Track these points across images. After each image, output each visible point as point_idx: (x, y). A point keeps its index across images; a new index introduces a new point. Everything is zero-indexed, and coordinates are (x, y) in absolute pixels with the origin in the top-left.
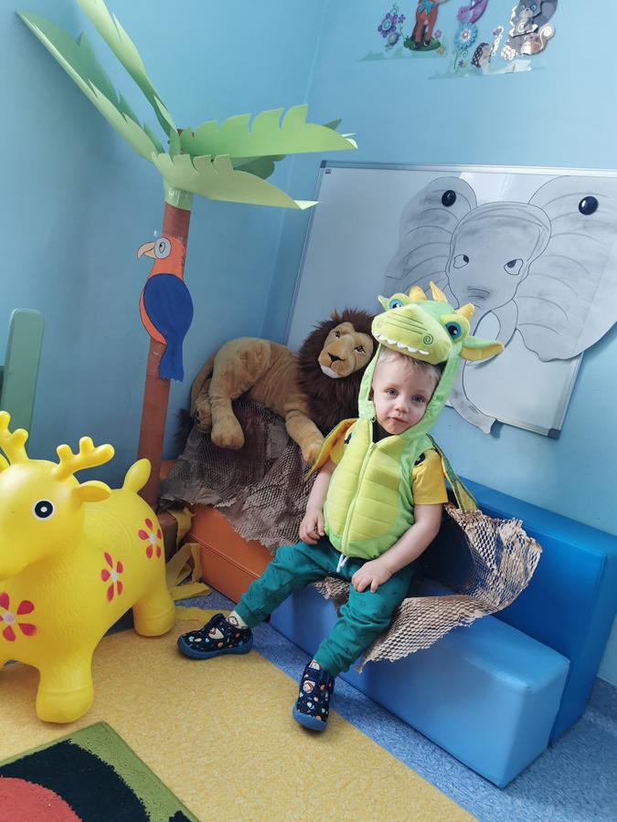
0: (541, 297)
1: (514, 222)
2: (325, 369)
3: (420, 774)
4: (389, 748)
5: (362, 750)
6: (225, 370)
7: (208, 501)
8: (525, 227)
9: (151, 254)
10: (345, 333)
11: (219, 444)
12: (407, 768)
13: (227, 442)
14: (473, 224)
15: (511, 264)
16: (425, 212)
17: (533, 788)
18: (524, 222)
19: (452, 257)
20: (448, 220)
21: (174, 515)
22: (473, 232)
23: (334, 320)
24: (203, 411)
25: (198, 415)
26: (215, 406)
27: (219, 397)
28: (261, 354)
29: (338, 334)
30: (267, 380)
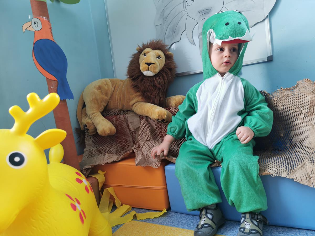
2: (145, 73)
10: (148, 52)
19: (185, 2)
23: (139, 51)
24: (88, 123)
25: (86, 126)
26: (93, 118)
27: (94, 113)
28: (107, 84)
29: (145, 55)
30: (115, 96)
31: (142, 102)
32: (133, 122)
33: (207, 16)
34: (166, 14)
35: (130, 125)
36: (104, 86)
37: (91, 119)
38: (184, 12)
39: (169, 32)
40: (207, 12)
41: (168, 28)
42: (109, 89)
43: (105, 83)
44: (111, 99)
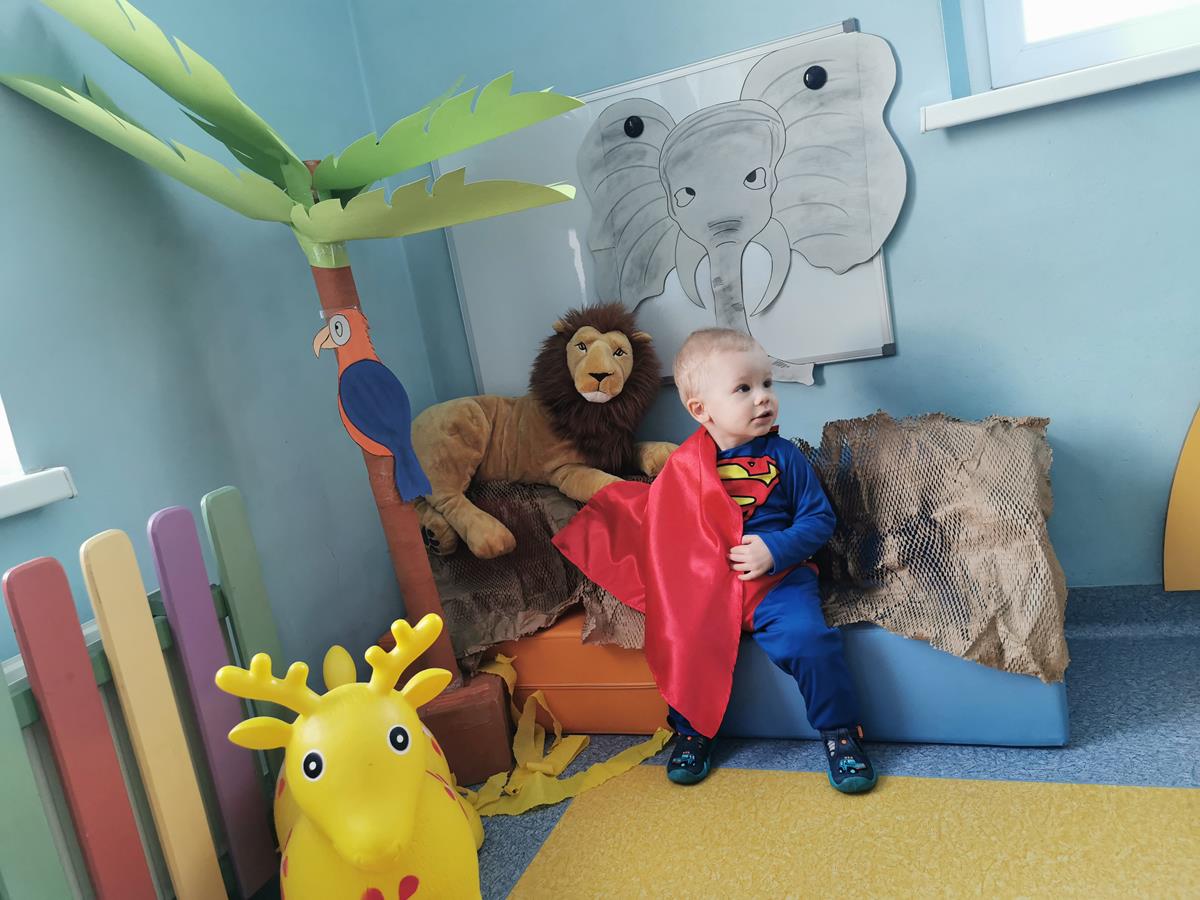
0: (805, 202)
1: (732, 128)
2: (589, 396)
3: (988, 778)
4: (935, 773)
5: (916, 790)
6: (437, 459)
7: (534, 627)
8: (749, 129)
9: (329, 345)
10: (591, 341)
11: (489, 556)
12: (971, 781)
13: (500, 547)
14: (680, 148)
15: (751, 177)
16: (609, 156)
17: (1089, 727)
18: (745, 124)
19: (670, 196)
20: (644, 153)
21: (489, 671)
22: (685, 157)
23: (562, 331)
24: (437, 526)
25: (432, 534)
26: (450, 511)
27: (449, 498)
28: (474, 417)
29: (583, 346)
30: (498, 447)
31: (580, 464)
32: (561, 521)
33: (732, 236)
34: (620, 222)
36: (468, 421)
37: (442, 514)
38: (669, 220)
39: (631, 272)
40: (730, 227)
41: (629, 259)
42: (482, 430)
43: (469, 414)
44: (487, 456)
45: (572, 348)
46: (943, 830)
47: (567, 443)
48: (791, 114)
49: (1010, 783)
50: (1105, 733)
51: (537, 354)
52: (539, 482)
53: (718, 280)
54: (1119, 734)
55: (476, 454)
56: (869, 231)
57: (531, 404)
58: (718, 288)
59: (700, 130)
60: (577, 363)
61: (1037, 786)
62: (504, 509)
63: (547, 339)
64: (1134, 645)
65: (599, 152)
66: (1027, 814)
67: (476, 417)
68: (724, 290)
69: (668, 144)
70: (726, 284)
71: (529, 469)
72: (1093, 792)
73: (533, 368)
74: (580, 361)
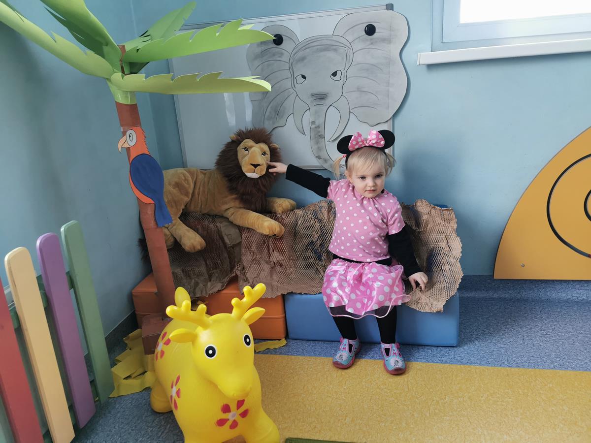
0: (359, 90)
1: (327, 48)
2: (249, 175)
3: (425, 362)
8: (335, 50)
9: (126, 146)
10: (251, 147)
11: (193, 251)
14: (300, 54)
15: (335, 74)
16: (263, 54)
18: (334, 47)
20: (282, 54)
23: (234, 140)
28: (186, 180)
29: (246, 149)
30: (197, 196)
31: (240, 208)
32: (229, 235)
33: (322, 102)
35: (226, 238)
36: (183, 182)
38: (292, 90)
39: (270, 112)
40: (322, 97)
41: (269, 107)
42: (190, 186)
43: (183, 178)
44: (191, 199)
45: (240, 149)
46: (410, 386)
47: (234, 196)
48: (357, 46)
49: (435, 364)
50: (471, 341)
51: (221, 151)
52: (218, 214)
53: (313, 123)
54: (477, 342)
55: (186, 199)
56: (388, 108)
57: (216, 175)
58: (313, 126)
59: (311, 47)
60: (243, 158)
61: (447, 365)
62: (199, 227)
63: (226, 143)
64: (478, 300)
65: (258, 50)
66: (444, 379)
67: (187, 180)
68: (316, 127)
69: (295, 51)
70: (317, 125)
71: (213, 208)
72: (469, 369)
73: (218, 158)
74: (245, 157)
